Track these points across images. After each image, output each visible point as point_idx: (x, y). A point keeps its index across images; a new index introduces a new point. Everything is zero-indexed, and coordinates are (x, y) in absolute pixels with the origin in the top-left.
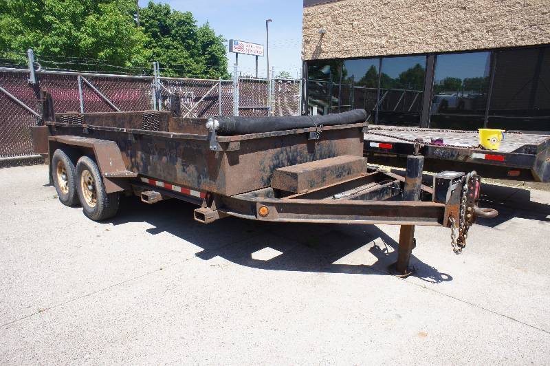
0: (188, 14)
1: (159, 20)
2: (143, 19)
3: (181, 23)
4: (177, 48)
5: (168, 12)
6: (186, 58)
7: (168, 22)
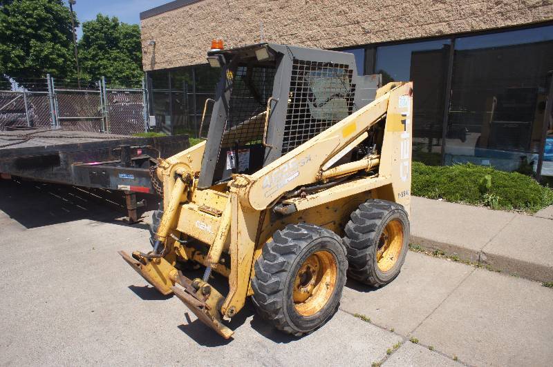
0: (134, 27)
1: (105, 33)
2: (88, 31)
3: (128, 36)
4: (124, 60)
5: (117, 25)
6: (134, 70)
7: (116, 35)
